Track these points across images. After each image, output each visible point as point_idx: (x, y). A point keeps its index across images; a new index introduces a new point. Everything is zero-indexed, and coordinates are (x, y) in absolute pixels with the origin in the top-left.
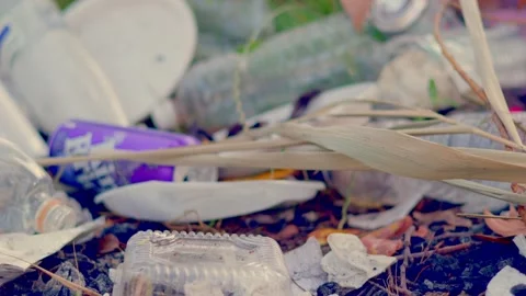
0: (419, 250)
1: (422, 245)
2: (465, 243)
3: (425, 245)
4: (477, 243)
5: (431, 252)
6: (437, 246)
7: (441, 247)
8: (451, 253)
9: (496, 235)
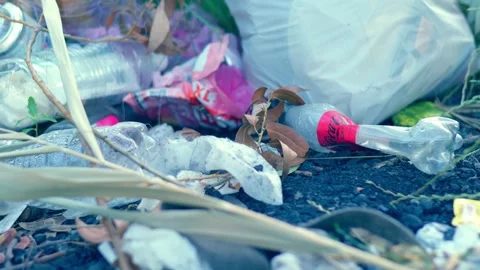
0: (20, 262)
1: (22, 257)
2: (62, 251)
3: (25, 257)
4: (72, 250)
5: (31, 263)
6: (36, 256)
7: (40, 257)
8: (49, 261)
9: (87, 242)
